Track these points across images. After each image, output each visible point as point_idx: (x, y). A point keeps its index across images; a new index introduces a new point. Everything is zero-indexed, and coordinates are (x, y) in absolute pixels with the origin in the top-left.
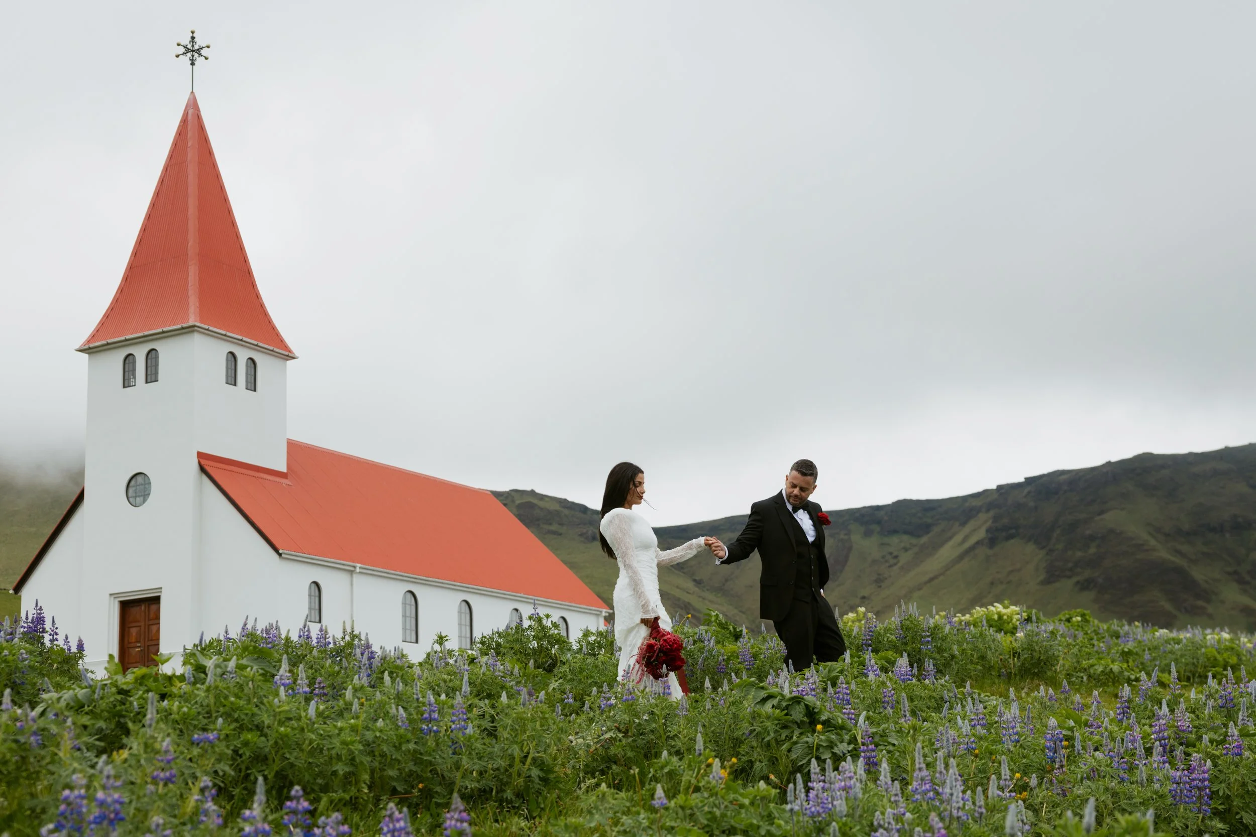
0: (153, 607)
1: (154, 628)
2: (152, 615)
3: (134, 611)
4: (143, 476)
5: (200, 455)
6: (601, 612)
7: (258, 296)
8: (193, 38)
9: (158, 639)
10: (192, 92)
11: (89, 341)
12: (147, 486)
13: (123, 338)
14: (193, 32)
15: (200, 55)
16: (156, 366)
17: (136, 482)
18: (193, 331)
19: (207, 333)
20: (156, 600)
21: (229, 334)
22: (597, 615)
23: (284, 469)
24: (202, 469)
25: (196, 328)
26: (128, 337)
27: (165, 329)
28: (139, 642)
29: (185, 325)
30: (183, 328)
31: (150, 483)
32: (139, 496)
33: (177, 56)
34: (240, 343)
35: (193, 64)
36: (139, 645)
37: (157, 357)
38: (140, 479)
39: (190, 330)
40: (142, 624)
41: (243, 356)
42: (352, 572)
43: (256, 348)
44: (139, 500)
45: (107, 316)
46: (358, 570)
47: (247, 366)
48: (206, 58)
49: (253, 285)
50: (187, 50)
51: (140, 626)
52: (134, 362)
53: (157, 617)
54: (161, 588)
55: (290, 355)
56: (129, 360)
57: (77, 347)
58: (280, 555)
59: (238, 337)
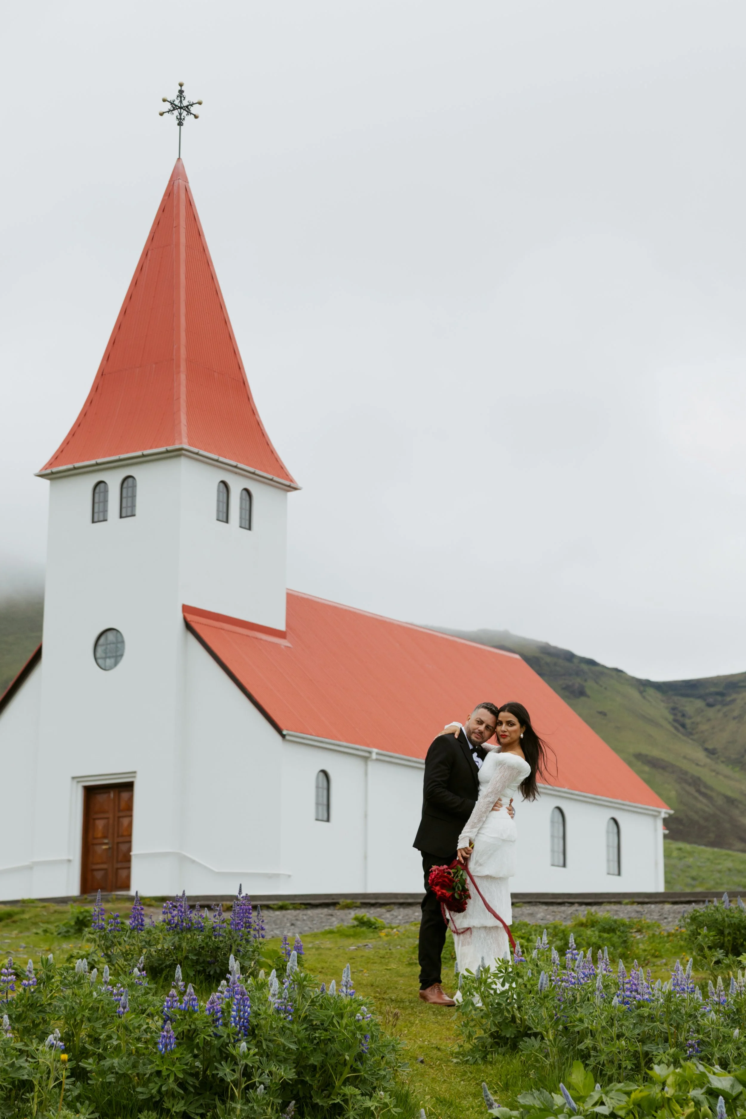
0: (125, 795)
1: (125, 821)
2: (123, 804)
3: (101, 798)
4: (114, 632)
5: (186, 609)
6: (659, 812)
7: (254, 412)
8: (181, 92)
9: (130, 835)
10: (179, 159)
11: (51, 464)
12: (119, 645)
13: (93, 462)
14: (181, 85)
15: (189, 113)
16: (134, 496)
17: (106, 639)
18: (179, 456)
19: (196, 457)
20: (129, 786)
21: (221, 459)
22: (655, 817)
23: (281, 626)
24: (188, 627)
25: (184, 452)
26: (100, 461)
27: (146, 452)
28: (105, 837)
29: (170, 448)
30: (168, 451)
31: (123, 642)
32: (109, 657)
33: (161, 114)
34: (235, 469)
35: (180, 124)
36: (106, 841)
37: (134, 486)
38: (110, 636)
39: (177, 453)
40: (111, 815)
41: (237, 486)
42: (366, 759)
43: (253, 476)
44: (109, 662)
45: (73, 433)
46: (374, 756)
47: (241, 499)
48: (196, 117)
49: (248, 398)
50: (175, 107)
51: (108, 818)
52: (106, 491)
53: (129, 808)
54: (135, 772)
55: (293, 485)
56: (100, 488)
57: (37, 471)
58: (283, 736)
59: (234, 463)
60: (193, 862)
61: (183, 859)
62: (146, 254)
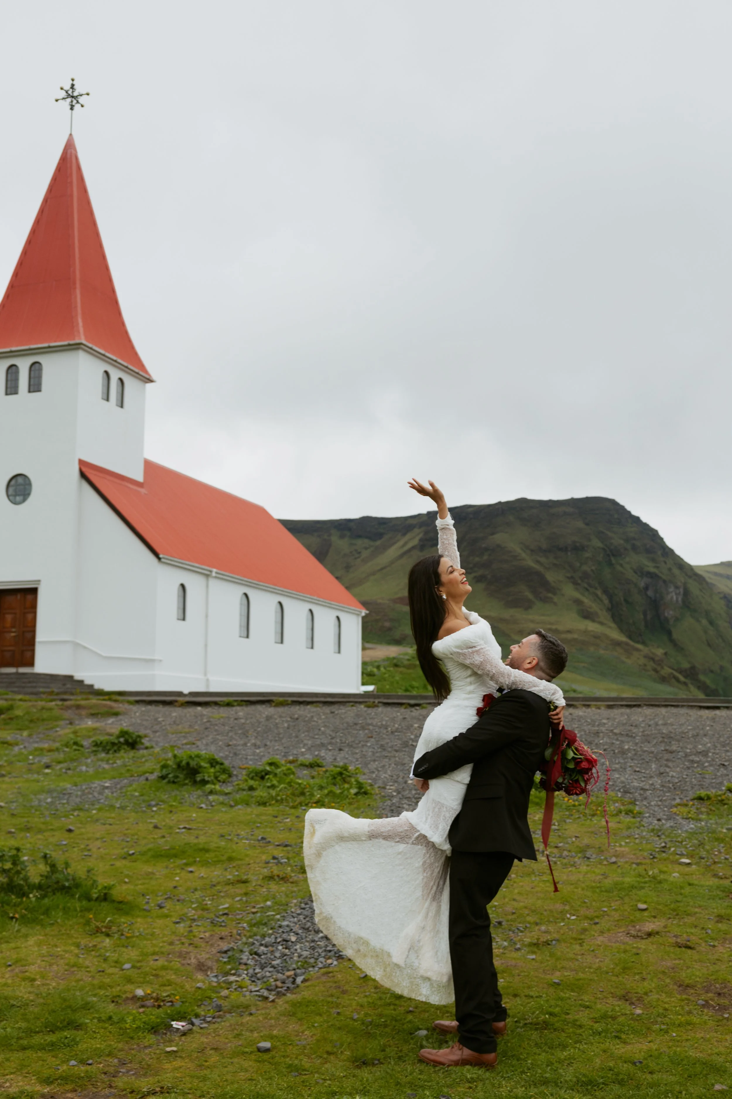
0: (30, 597)
1: (30, 616)
2: (28, 604)
3: (10, 598)
4: (23, 477)
5: (81, 462)
6: (361, 612)
8: (73, 84)
9: (34, 627)
10: (71, 135)
12: (27, 487)
13: (8, 350)
14: (73, 80)
15: (78, 101)
16: (40, 377)
17: (16, 481)
18: (78, 349)
19: (88, 350)
20: (34, 591)
21: (107, 354)
22: (358, 615)
23: (140, 478)
24: (83, 475)
25: (82, 346)
26: (14, 349)
27: (50, 344)
28: (13, 627)
29: (72, 342)
30: (69, 345)
31: (30, 484)
32: (19, 495)
33: (57, 100)
34: (114, 363)
35: (71, 109)
36: (14, 630)
37: (40, 370)
38: (20, 479)
40: (18, 611)
41: (115, 374)
42: (207, 576)
43: (124, 368)
44: (18, 499)
46: (214, 574)
47: (117, 386)
48: (82, 106)
50: (69, 96)
51: (15, 614)
52: (17, 372)
53: (34, 607)
54: (39, 581)
55: (151, 379)
56: (12, 371)
58: (159, 559)
59: (115, 358)
60: (85, 648)
61: (76, 645)
62: (46, 201)
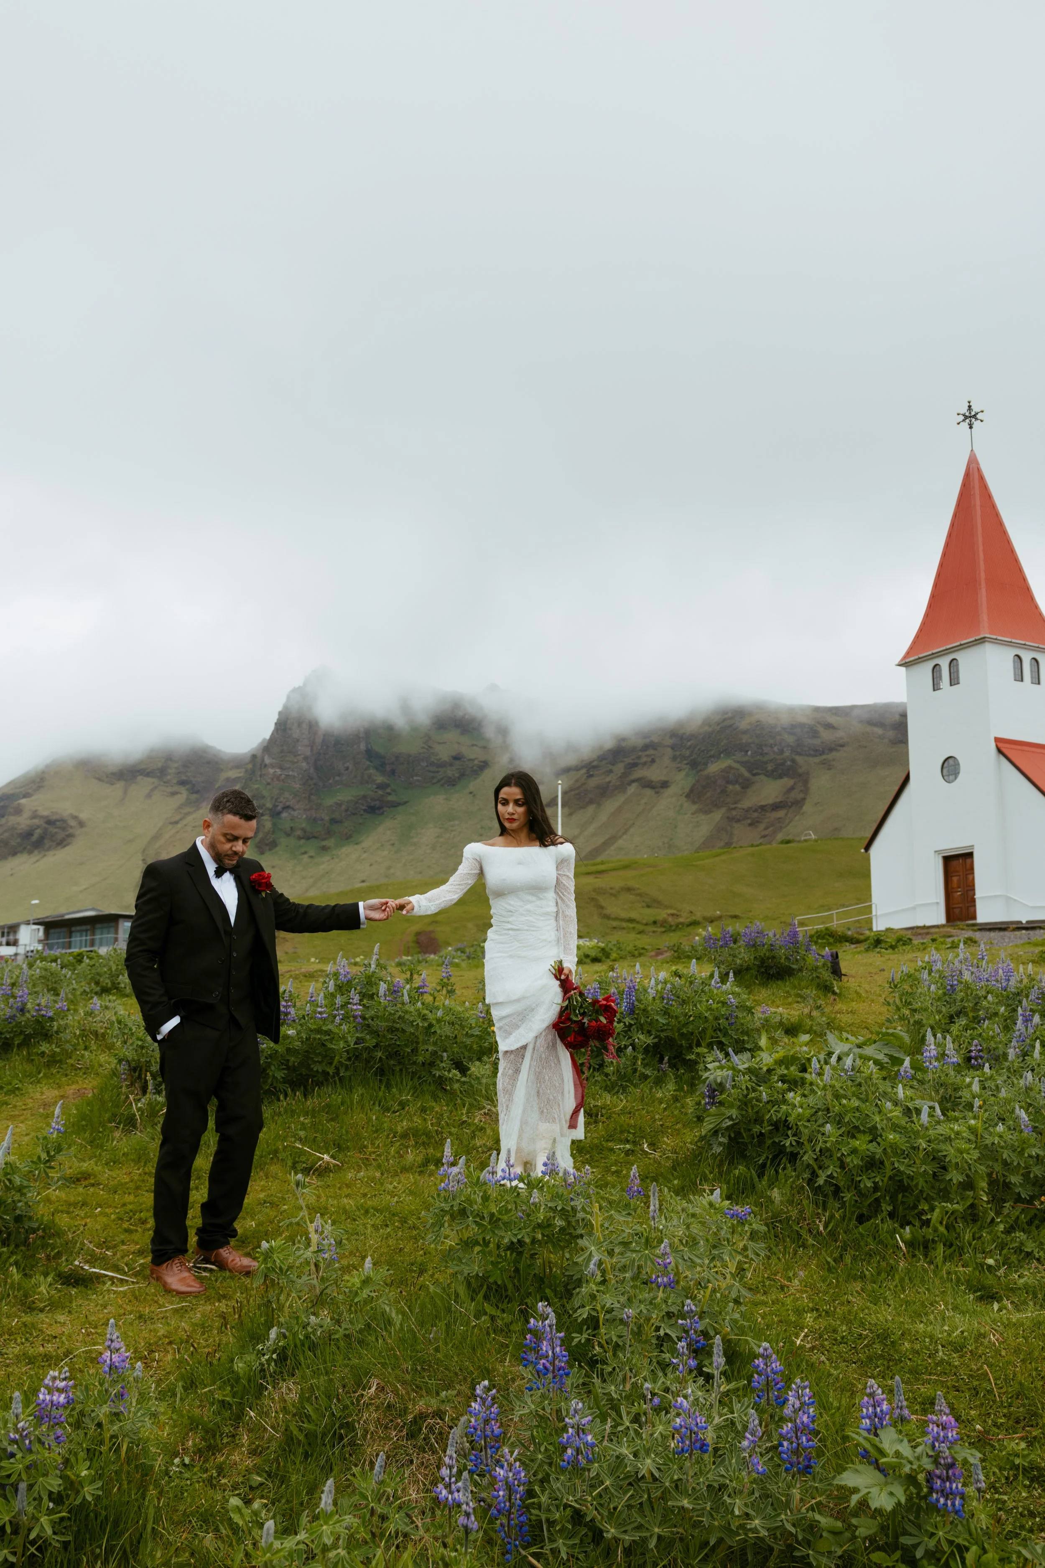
0: (968, 861)
1: (970, 877)
2: (968, 866)
3: (955, 863)
4: (953, 759)
5: (997, 740)
8: (970, 407)
9: (974, 885)
10: (972, 450)
11: (905, 657)
12: (957, 767)
13: (931, 652)
14: (969, 402)
15: (976, 419)
16: (958, 671)
17: (948, 763)
18: (984, 642)
19: (995, 641)
20: (970, 855)
21: (1014, 641)
24: (1000, 751)
25: (987, 640)
26: (935, 651)
27: (963, 642)
28: (959, 887)
29: (977, 638)
30: (976, 640)
31: (959, 764)
32: (951, 775)
33: (957, 424)
34: (1024, 646)
35: (971, 428)
36: (960, 890)
37: (957, 665)
38: (951, 761)
39: (982, 641)
40: (961, 873)
41: (1027, 657)
43: (1038, 649)
44: (951, 777)
45: (917, 637)
47: (1031, 665)
48: (982, 421)
49: (1032, 599)
50: (966, 417)
51: (959, 876)
52: (940, 671)
53: (972, 869)
54: (974, 846)
56: (936, 669)
57: (897, 663)
59: (1023, 642)
60: (1015, 900)
61: (1008, 899)
62: (955, 515)
